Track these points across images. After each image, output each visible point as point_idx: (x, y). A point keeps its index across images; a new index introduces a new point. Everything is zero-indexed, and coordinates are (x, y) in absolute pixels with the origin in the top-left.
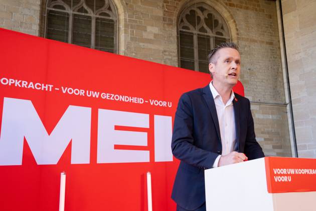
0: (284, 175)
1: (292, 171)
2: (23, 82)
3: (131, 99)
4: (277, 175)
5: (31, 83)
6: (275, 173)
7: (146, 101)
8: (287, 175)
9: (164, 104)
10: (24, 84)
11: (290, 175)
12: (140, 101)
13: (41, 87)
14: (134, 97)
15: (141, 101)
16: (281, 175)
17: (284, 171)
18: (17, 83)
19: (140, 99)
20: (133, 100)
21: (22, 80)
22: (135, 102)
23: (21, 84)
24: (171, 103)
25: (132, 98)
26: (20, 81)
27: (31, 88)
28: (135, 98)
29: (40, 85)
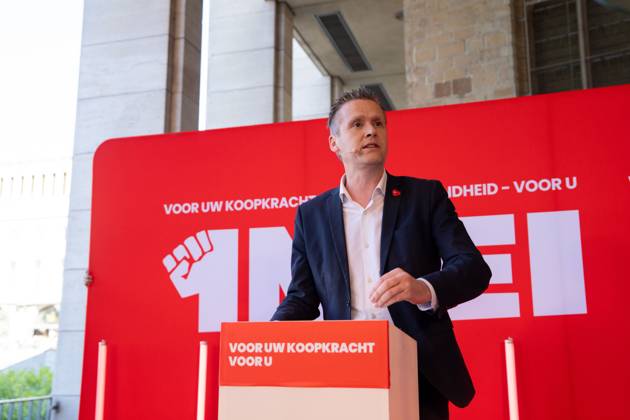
0: (254, 354)
1: (279, 348)
2: (273, 199)
3: (466, 191)
4: (237, 354)
5: (284, 199)
6: (233, 350)
7: (504, 188)
8: (263, 354)
9: (555, 184)
10: (274, 203)
11: (272, 354)
12: (489, 189)
13: (298, 202)
14: (474, 184)
15: (492, 189)
16: (246, 354)
17: (258, 347)
18: (264, 203)
19: (489, 185)
20: (471, 190)
21: (271, 197)
22: (477, 194)
23: (269, 203)
24: (575, 179)
25: (468, 188)
26: (268, 200)
27: (284, 207)
28: (476, 186)
29: (295, 198)
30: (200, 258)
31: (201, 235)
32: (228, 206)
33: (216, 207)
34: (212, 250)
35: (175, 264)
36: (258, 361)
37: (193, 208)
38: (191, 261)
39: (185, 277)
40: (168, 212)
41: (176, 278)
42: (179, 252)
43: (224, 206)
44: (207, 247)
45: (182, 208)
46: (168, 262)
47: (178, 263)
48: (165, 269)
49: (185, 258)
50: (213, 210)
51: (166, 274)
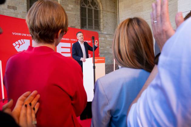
3: (65, 39)
9: (75, 40)
19: (68, 39)
30: (22, 44)
31: (22, 40)
32: (28, 35)
33: (25, 35)
34: (24, 43)
35: (16, 45)
37: (20, 34)
38: (20, 45)
39: (18, 48)
40: (13, 34)
41: (16, 48)
42: (17, 43)
43: (27, 35)
44: (23, 43)
45: (17, 34)
46: (14, 44)
47: (17, 45)
48: (13, 46)
49: (18, 44)
50: (24, 35)
51: (14, 47)
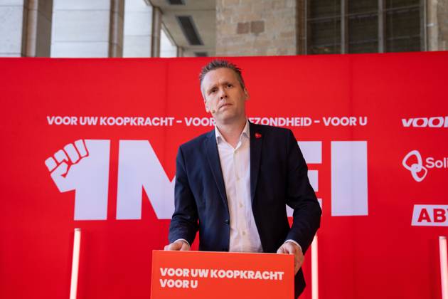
0: (182, 278)
1: (203, 273)
2: (139, 119)
3: (288, 122)
4: (167, 277)
5: (148, 119)
6: (164, 274)
7: (316, 122)
8: (190, 278)
9: (352, 121)
10: (141, 121)
11: (198, 278)
12: (305, 122)
13: (159, 122)
14: (294, 117)
15: (308, 122)
16: (175, 278)
17: (185, 272)
18: (132, 121)
19: (306, 119)
20: (292, 122)
21: (138, 116)
22: (296, 125)
23: (136, 121)
24: (366, 118)
25: (290, 120)
26: (136, 118)
27: (148, 125)
28: (296, 119)
29: (158, 119)
30: (77, 162)
31: (79, 143)
32: (102, 121)
33: (92, 121)
34: (87, 155)
35: (56, 165)
36: (185, 284)
37: (73, 121)
38: (70, 163)
39: (64, 175)
40: (50, 123)
41: (56, 177)
42: (60, 155)
43: (99, 121)
44: (83, 153)
45: (63, 121)
46: (50, 163)
47: (58, 164)
48: (46, 168)
49: (64, 161)
50: (90, 124)
51: (47, 173)
